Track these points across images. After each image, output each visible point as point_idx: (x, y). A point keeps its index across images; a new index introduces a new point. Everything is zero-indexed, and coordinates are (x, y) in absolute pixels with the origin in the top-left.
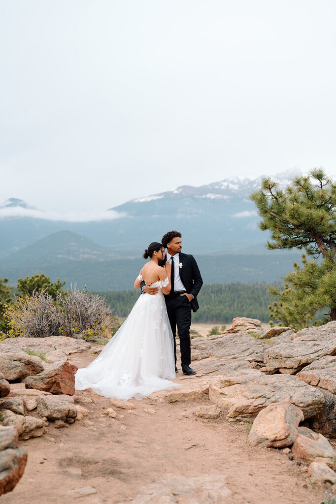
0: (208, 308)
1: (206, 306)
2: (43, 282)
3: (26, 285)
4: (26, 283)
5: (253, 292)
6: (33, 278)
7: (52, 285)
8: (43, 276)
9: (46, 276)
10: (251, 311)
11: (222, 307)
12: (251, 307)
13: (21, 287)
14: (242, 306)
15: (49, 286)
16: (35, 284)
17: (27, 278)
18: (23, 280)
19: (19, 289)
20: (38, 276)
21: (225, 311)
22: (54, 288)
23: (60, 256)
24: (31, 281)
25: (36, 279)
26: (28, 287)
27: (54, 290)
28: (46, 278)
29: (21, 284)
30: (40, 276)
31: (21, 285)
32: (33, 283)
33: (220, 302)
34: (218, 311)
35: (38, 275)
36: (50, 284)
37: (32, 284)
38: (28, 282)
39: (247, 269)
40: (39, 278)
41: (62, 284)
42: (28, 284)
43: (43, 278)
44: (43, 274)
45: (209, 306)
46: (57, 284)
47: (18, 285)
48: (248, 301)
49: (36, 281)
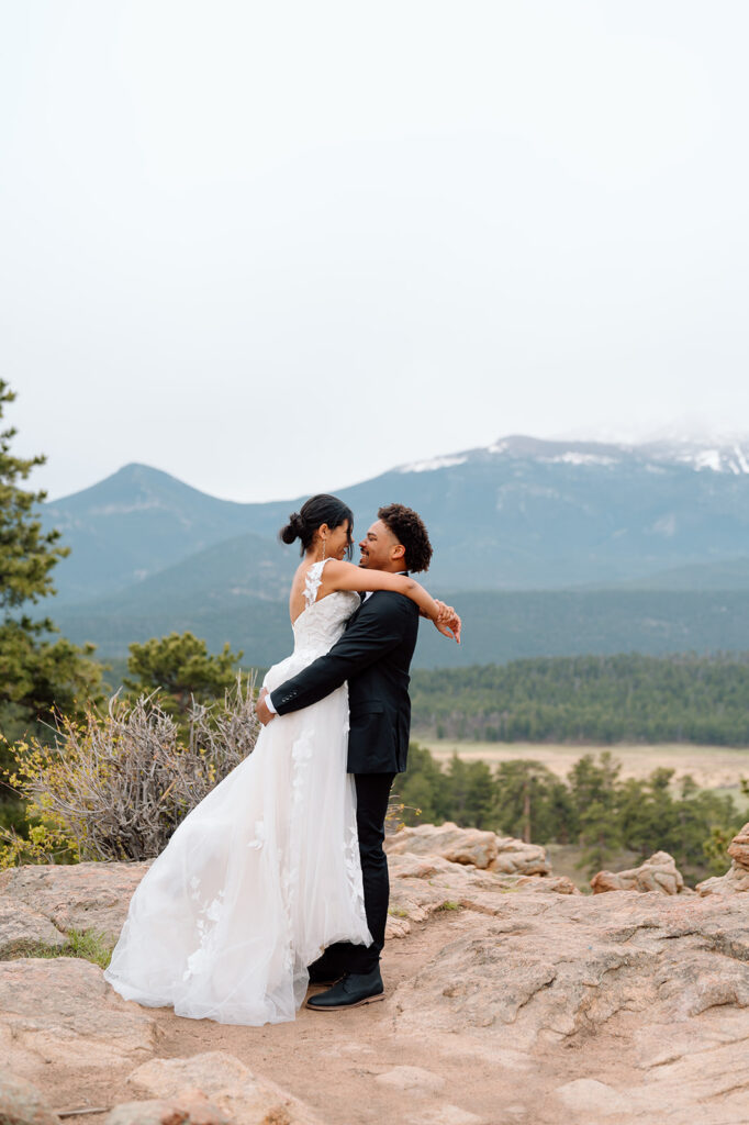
0: (567, 711)
1: (561, 707)
2: (189, 653)
3: (150, 659)
4: (147, 653)
5: (669, 675)
6: (164, 642)
7: (211, 659)
8: (189, 637)
9: (195, 639)
10: (665, 717)
11: (598, 707)
12: (665, 709)
13: (136, 664)
14: (644, 706)
15: (203, 663)
16: (169, 656)
17: (152, 643)
18: (142, 646)
19: (133, 668)
20: (177, 639)
21: (605, 718)
22: (217, 668)
23: (236, 591)
24: (160, 649)
25: (172, 645)
26: (152, 664)
27: (215, 673)
28: (196, 644)
29: (136, 656)
30: (182, 637)
31: (135, 660)
32: (165, 654)
33: (594, 697)
34: (588, 717)
35: (176, 634)
36: (205, 659)
37: (162, 657)
38: (154, 652)
39: (654, 623)
40: (179, 643)
41: (236, 658)
42: (153, 657)
43: (190, 643)
44: (189, 632)
45: (569, 706)
46: (223, 658)
47: (130, 660)
48: (657, 695)
49: (173, 651)
